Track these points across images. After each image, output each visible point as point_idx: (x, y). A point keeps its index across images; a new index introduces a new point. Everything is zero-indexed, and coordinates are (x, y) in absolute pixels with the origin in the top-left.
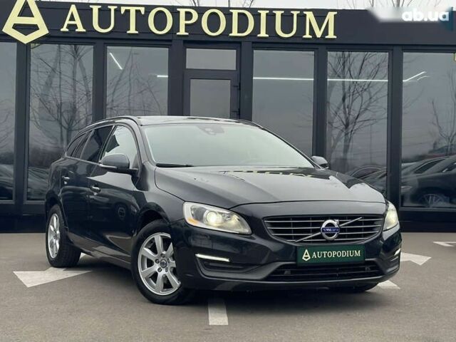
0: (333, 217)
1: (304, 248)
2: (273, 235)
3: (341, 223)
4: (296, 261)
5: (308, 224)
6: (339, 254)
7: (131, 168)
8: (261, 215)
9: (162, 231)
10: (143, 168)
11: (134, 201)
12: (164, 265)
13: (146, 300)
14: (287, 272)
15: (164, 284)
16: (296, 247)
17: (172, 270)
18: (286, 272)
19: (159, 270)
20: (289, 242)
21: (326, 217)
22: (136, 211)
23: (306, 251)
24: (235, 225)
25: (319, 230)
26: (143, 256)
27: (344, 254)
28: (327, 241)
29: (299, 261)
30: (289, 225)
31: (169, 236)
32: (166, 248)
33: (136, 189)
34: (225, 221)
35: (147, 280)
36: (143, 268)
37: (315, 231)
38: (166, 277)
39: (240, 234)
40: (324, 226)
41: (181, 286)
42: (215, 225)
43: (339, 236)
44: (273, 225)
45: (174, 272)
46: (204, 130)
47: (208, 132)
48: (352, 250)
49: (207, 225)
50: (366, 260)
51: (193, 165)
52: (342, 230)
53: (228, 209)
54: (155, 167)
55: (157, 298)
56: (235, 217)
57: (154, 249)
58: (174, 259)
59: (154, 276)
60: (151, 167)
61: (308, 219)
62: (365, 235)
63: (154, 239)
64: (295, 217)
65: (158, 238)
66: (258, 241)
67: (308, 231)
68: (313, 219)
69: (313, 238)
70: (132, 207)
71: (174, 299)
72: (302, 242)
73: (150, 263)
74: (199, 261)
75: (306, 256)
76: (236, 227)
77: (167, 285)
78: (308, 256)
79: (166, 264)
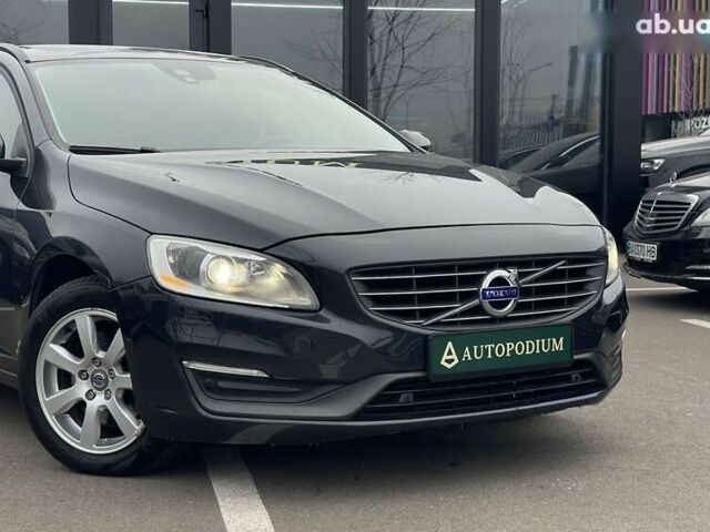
0: (505, 263)
1: (445, 338)
2: (371, 310)
3: (521, 275)
4: (425, 368)
5: (449, 282)
6: (520, 350)
7: (8, 157)
8: (343, 264)
9: (94, 305)
10: (38, 156)
11: (23, 233)
12: (100, 384)
13: (59, 464)
14: (405, 398)
15: (102, 426)
16: (427, 336)
17: (120, 396)
18: (403, 398)
19: (87, 395)
20: (407, 325)
21: (490, 264)
22: (28, 256)
23: (450, 345)
24: (275, 287)
25: (474, 295)
26: (48, 365)
27: (530, 348)
28: (493, 320)
29: (434, 371)
30: (407, 284)
31: (113, 316)
32: (104, 343)
33: (22, 207)
34: (252, 278)
35: (60, 418)
36: (49, 391)
37: (466, 297)
38: (107, 410)
39: (292, 310)
40: (486, 284)
41: (144, 431)
42: (230, 289)
43: (519, 307)
44: (371, 286)
45: (127, 398)
46: (171, 72)
47: (181, 78)
48: (546, 338)
49: (209, 289)
50: (576, 357)
51: (157, 148)
52: (525, 292)
53: (261, 251)
54: (69, 154)
55: (86, 460)
56: (278, 269)
57: (74, 346)
58: (126, 369)
59: (78, 410)
60: (57, 154)
61: (449, 268)
62: (571, 302)
63: (74, 321)
64: (421, 267)
65: (84, 321)
66: (337, 325)
67: (450, 298)
68: (462, 269)
69: (463, 314)
70: (17, 247)
71: (129, 462)
72: (437, 323)
73: (66, 380)
74: (190, 375)
75: (449, 359)
76: (279, 292)
77: (110, 428)
78: (454, 356)
79: (106, 381)
